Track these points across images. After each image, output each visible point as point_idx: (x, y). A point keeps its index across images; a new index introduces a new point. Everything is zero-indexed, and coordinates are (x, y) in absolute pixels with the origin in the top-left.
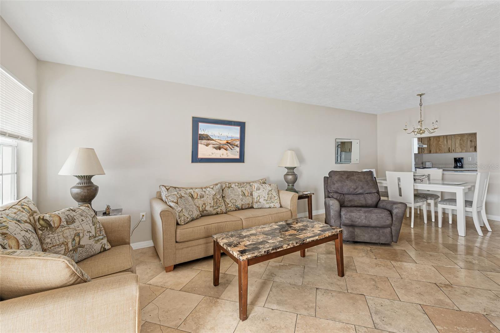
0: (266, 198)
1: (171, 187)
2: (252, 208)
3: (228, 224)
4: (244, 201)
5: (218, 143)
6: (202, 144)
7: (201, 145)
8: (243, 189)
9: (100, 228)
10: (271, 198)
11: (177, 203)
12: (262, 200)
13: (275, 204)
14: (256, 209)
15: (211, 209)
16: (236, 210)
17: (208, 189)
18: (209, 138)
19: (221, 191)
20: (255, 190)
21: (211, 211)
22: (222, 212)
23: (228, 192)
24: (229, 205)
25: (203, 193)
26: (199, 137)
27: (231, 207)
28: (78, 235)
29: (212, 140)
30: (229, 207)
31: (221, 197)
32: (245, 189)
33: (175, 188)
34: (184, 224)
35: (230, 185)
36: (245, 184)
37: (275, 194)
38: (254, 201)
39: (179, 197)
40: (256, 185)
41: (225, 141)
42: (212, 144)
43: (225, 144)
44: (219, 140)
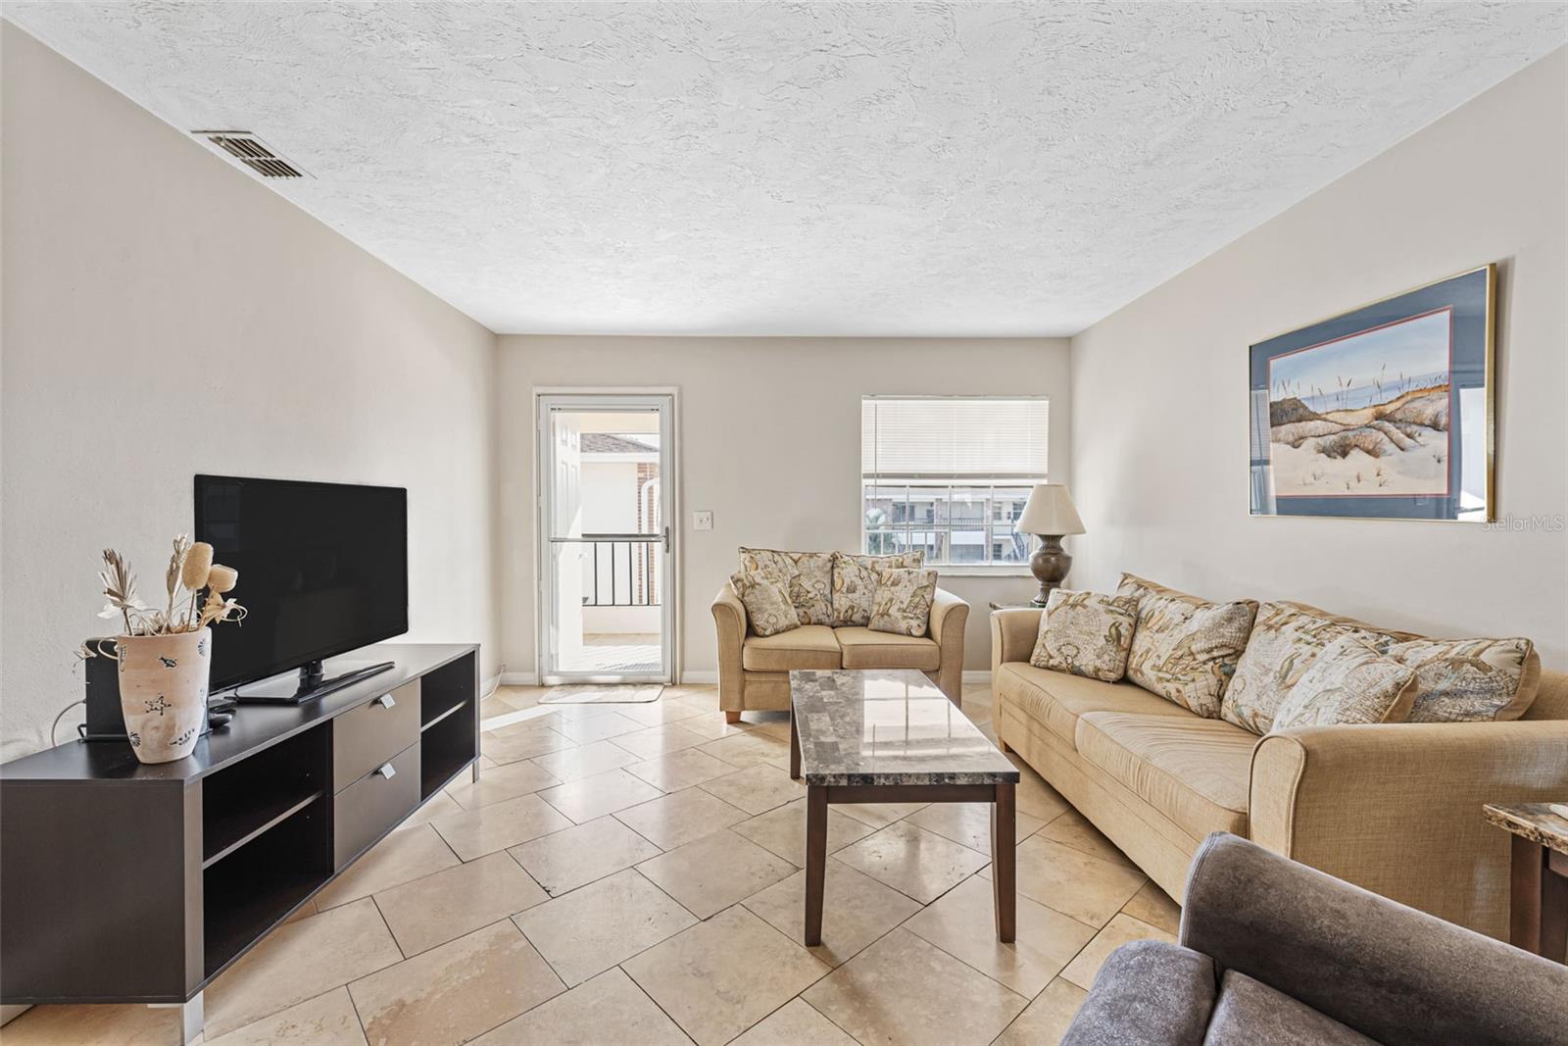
5: (1338, 428)
6: (1279, 441)
7: (1276, 445)
18: (1301, 411)
26: (1272, 414)
29: (1315, 416)
41: (1366, 411)
42: (1313, 433)
43: (1368, 426)
44: (1338, 411)
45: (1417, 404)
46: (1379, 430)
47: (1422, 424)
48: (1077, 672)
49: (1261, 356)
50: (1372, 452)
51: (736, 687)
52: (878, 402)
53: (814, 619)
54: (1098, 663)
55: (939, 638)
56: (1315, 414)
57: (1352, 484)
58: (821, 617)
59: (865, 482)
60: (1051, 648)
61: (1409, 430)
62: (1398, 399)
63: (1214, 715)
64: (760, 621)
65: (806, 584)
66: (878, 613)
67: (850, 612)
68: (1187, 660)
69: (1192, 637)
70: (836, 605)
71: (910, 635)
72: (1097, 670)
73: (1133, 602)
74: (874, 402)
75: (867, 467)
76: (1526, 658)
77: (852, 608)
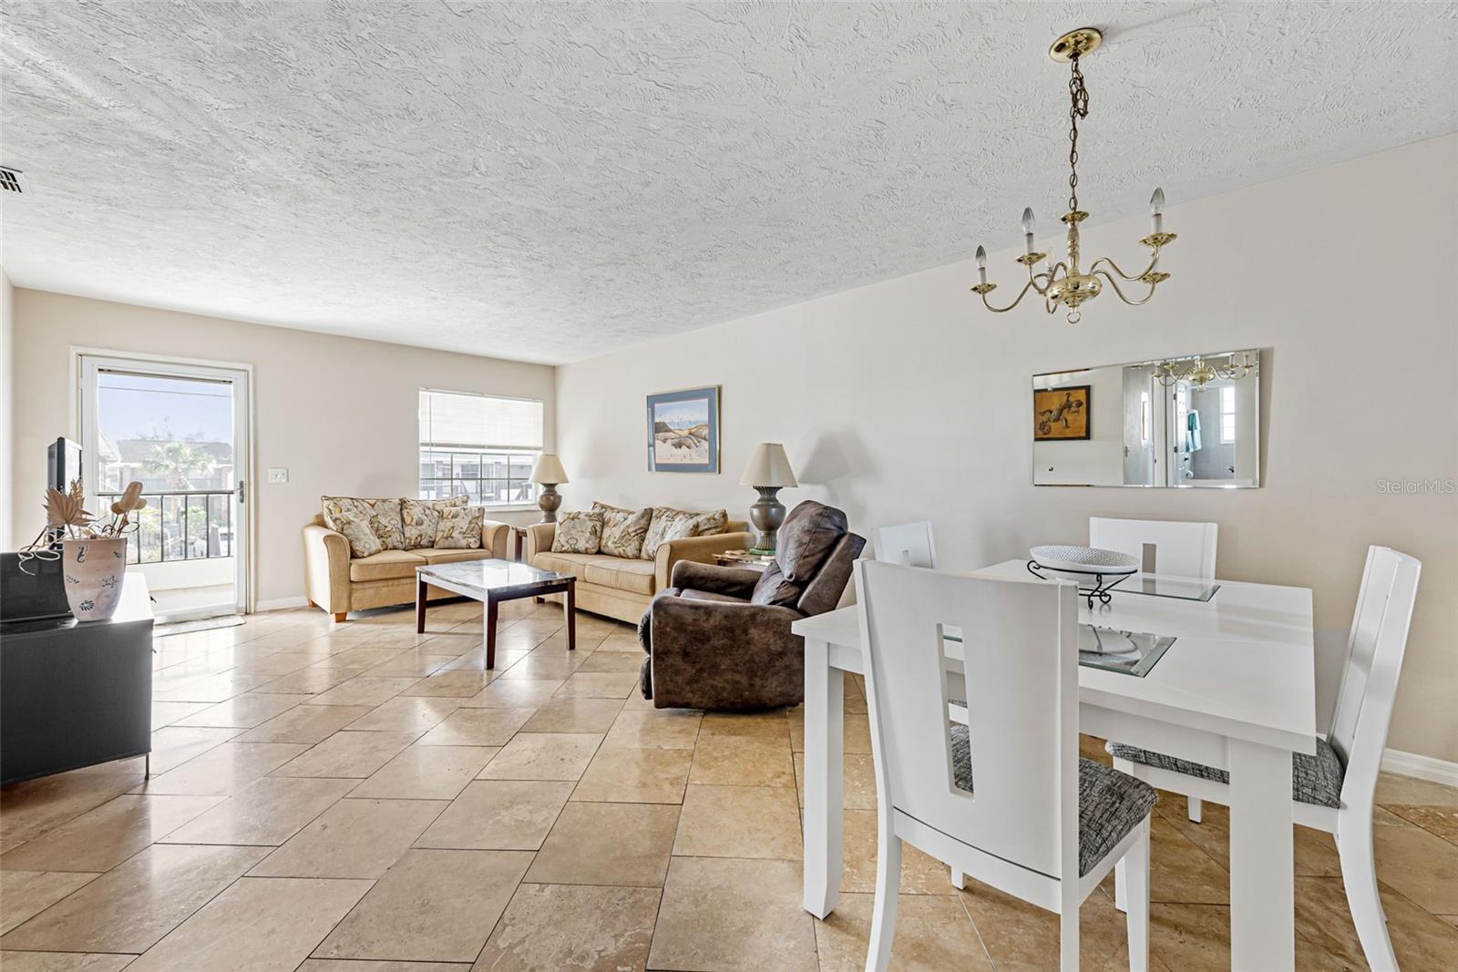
5: (678, 436)
7: (658, 440)
18: (666, 427)
26: (657, 428)
41: (686, 431)
43: (687, 437)
44: (678, 429)
45: (701, 430)
46: (690, 439)
47: (702, 438)
48: (576, 552)
49: (652, 400)
50: (689, 447)
51: (345, 595)
52: (432, 394)
53: (390, 546)
54: (587, 545)
55: (491, 547)
56: (671, 429)
57: (682, 459)
58: (396, 544)
59: (422, 448)
60: (563, 540)
61: (698, 440)
62: (695, 427)
63: (638, 557)
64: (359, 547)
65: (384, 521)
66: (442, 537)
67: (419, 539)
68: (627, 536)
69: (628, 526)
70: (408, 535)
71: (470, 548)
72: (587, 549)
73: (601, 515)
74: (428, 393)
75: (424, 438)
76: (724, 515)
77: (421, 536)
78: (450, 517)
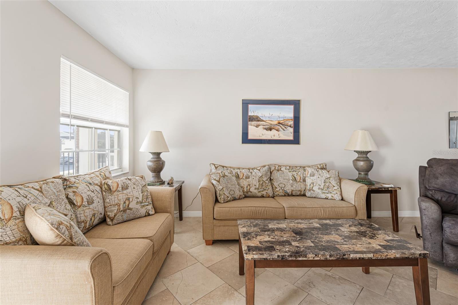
0: (322, 187)
1: (219, 165)
2: (304, 195)
3: (267, 210)
4: (294, 186)
5: (269, 124)
6: (252, 125)
7: (250, 126)
8: (294, 173)
9: (147, 196)
10: (328, 188)
11: (219, 182)
12: (316, 188)
13: (333, 195)
14: (308, 197)
15: (256, 191)
16: (285, 196)
17: (255, 170)
18: (259, 119)
19: (269, 173)
20: (309, 175)
21: (255, 193)
22: (268, 196)
23: (276, 175)
24: (277, 189)
25: (250, 174)
26: (249, 118)
27: (279, 191)
28: (128, 199)
29: (262, 121)
30: (277, 191)
31: (269, 180)
32: (297, 174)
33: (223, 167)
34: (224, 203)
35: (280, 167)
36: (298, 168)
37: (334, 183)
38: (307, 188)
39: (222, 176)
40: (310, 170)
41: (276, 121)
42: (262, 125)
43: (276, 125)
44: (269, 120)
45: (287, 122)
46: (279, 126)
47: (288, 126)
48: (234, 199)
49: (246, 103)
50: (277, 130)
52: (71, 64)
54: (241, 194)
56: (263, 120)
57: (272, 137)
59: (63, 120)
61: (285, 127)
62: (283, 120)
74: (69, 63)
78: (120, 189)
